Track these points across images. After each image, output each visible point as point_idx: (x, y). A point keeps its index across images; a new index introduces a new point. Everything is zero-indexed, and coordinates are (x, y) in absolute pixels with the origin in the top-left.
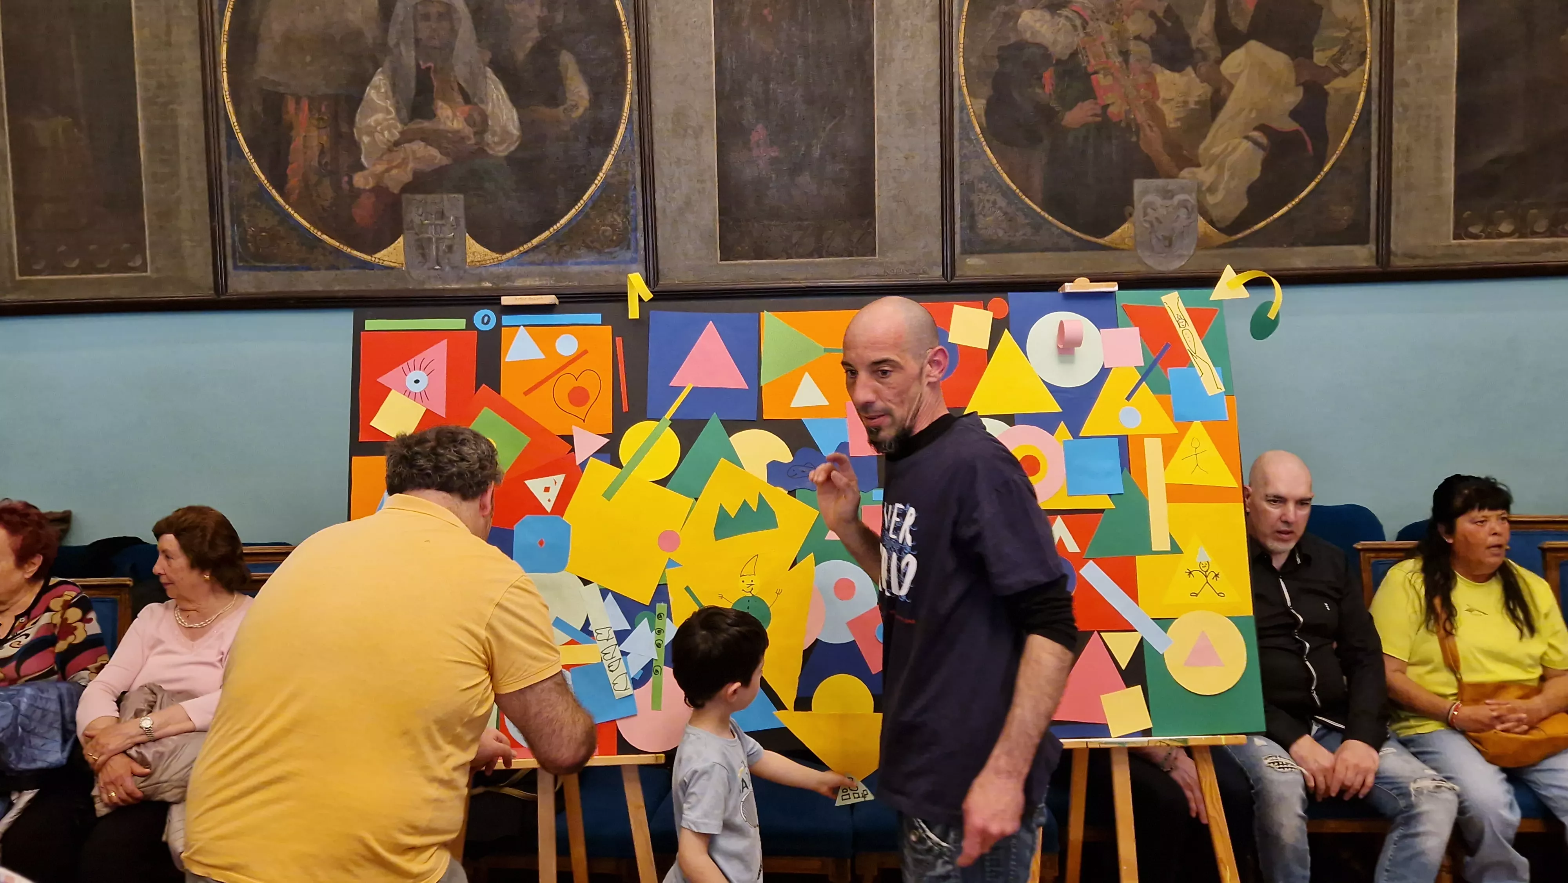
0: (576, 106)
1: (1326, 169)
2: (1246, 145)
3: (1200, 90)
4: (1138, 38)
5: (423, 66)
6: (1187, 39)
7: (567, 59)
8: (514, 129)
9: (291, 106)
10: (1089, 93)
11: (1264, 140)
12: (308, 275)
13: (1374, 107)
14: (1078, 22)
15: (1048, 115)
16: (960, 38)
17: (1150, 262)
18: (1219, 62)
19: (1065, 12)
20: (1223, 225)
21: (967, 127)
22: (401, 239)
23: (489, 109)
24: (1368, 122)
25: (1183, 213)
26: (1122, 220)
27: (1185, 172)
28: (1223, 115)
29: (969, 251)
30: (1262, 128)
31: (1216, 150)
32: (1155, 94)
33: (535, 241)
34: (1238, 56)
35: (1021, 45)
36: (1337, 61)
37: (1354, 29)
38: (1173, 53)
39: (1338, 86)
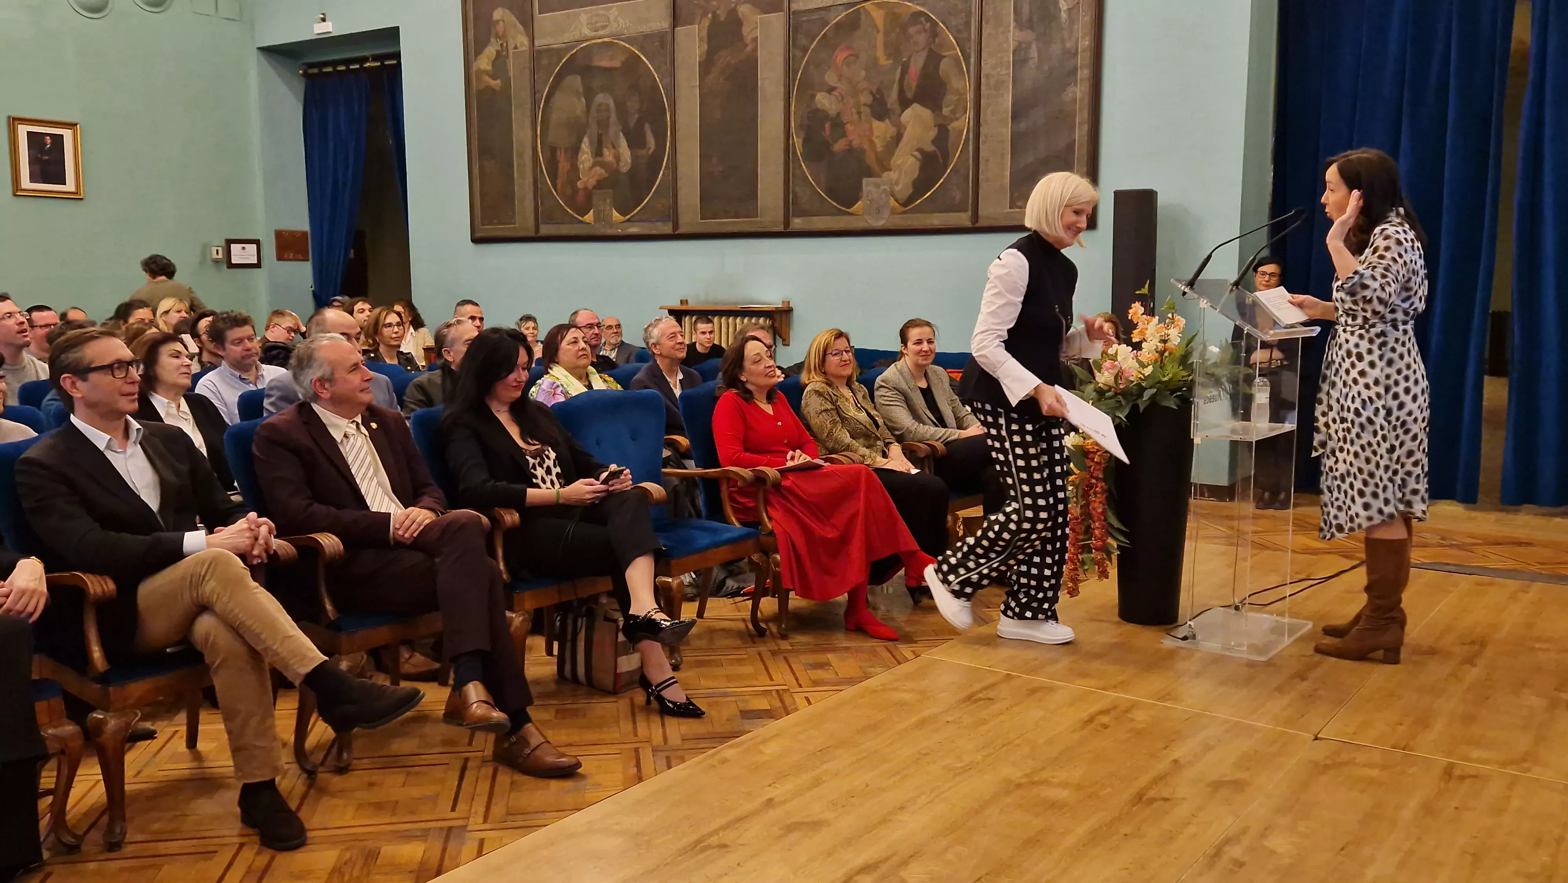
0: (649, 149)
1: (948, 171)
2: (912, 159)
3: (892, 131)
4: (865, 105)
5: (600, 132)
6: (886, 104)
7: (647, 127)
8: (629, 161)
9: (558, 152)
10: (844, 135)
11: (920, 156)
12: (562, 226)
13: (971, 136)
14: (840, 99)
15: (828, 146)
16: (793, 108)
17: (869, 221)
18: (900, 115)
19: (834, 93)
20: (900, 202)
21: (795, 153)
22: (592, 211)
23: (621, 150)
24: (968, 145)
25: (884, 196)
26: (858, 199)
27: (885, 174)
28: (902, 144)
29: (795, 216)
30: (920, 150)
31: (899, 162)
32: (872, 134)
33: (635, 211)
34: (908, 112)
36: (953, 112)
37: (961, 94)
38: (880, 111)
39: (953, 126)
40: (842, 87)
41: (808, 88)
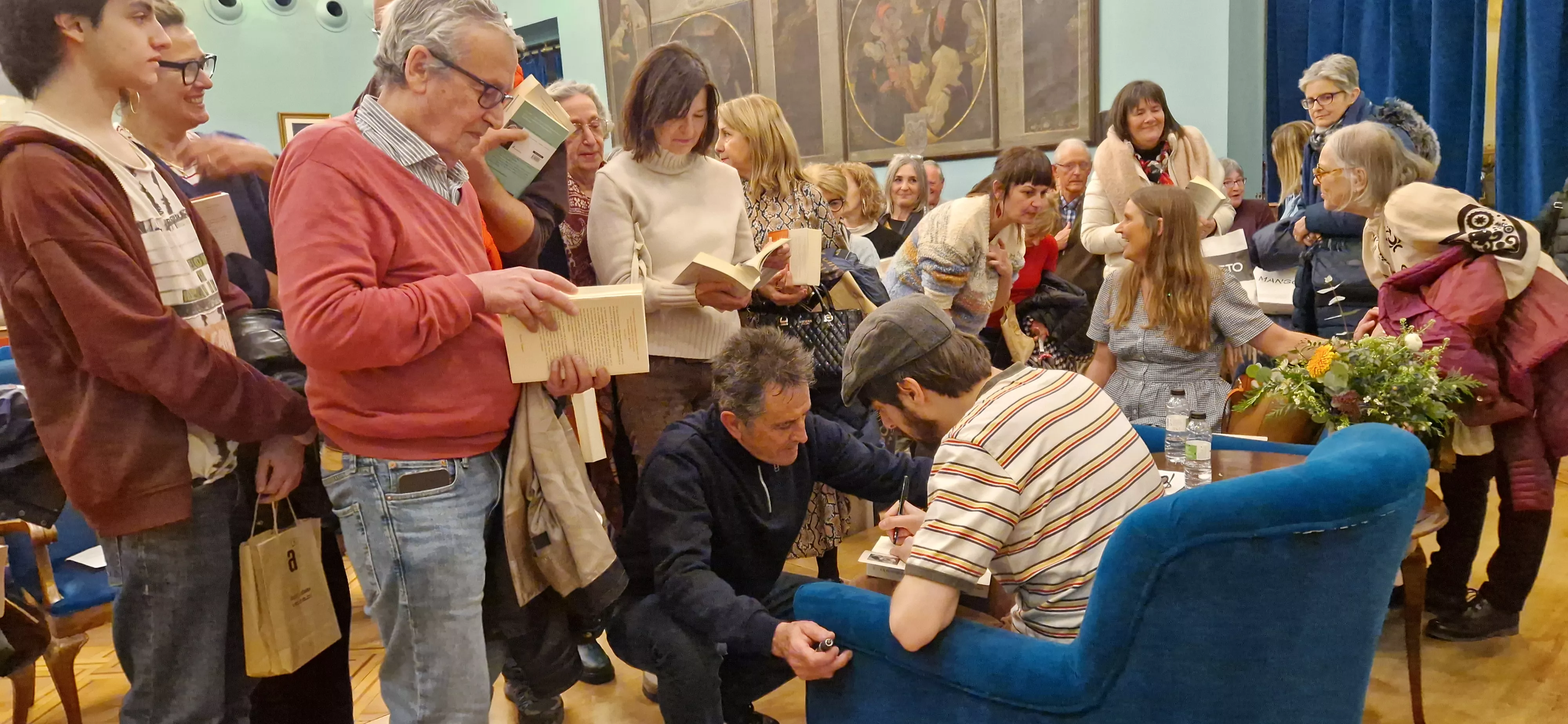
1: (973, 103)
2: (943, 94)
3: (926, 71)
6: (919, 48)
10: (887, 78)
11: (949, 92)
13: (990, 71)
15: (875, 88)
16: (846, 58)
18: (931, 57)
19: (878, 42)
20: (935, 133)
21: (849, 94)
24: (988, 79)
25: (921, 128)
26: (901, 132)
27: (922, 109)
28: (934, 82)
29: (852, 150)
30: (948, 86)
31: (932, 98)
32: (910, 74)
34: (938, 53)
35: (865, 58)
36: (975, 51)
37: (980, 34)
38: (915, 55)
39: (975, 63)
40: (885, 37)
41: (857, 40)
